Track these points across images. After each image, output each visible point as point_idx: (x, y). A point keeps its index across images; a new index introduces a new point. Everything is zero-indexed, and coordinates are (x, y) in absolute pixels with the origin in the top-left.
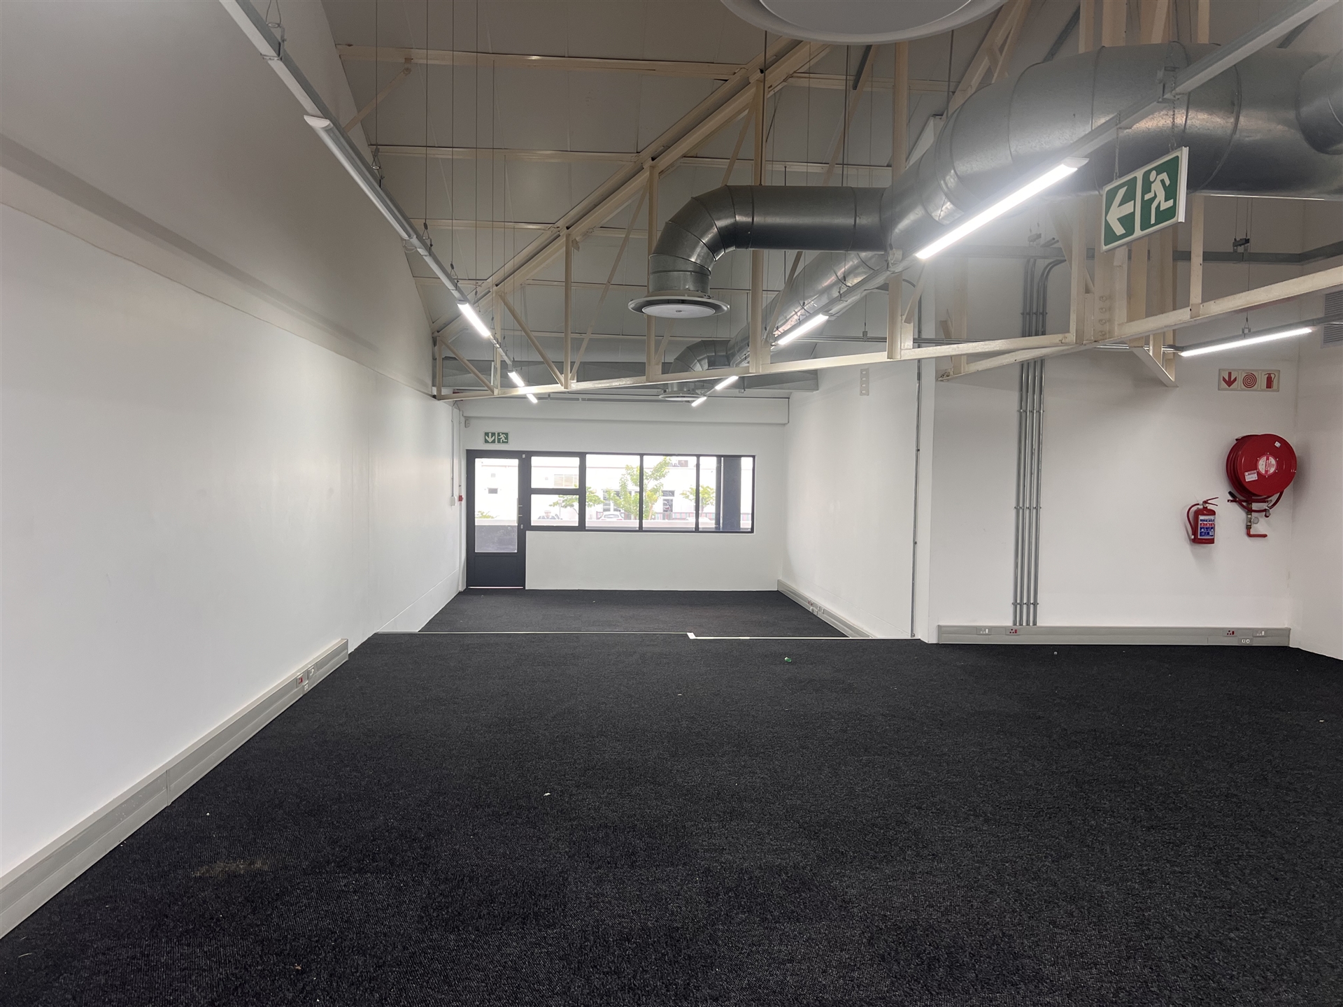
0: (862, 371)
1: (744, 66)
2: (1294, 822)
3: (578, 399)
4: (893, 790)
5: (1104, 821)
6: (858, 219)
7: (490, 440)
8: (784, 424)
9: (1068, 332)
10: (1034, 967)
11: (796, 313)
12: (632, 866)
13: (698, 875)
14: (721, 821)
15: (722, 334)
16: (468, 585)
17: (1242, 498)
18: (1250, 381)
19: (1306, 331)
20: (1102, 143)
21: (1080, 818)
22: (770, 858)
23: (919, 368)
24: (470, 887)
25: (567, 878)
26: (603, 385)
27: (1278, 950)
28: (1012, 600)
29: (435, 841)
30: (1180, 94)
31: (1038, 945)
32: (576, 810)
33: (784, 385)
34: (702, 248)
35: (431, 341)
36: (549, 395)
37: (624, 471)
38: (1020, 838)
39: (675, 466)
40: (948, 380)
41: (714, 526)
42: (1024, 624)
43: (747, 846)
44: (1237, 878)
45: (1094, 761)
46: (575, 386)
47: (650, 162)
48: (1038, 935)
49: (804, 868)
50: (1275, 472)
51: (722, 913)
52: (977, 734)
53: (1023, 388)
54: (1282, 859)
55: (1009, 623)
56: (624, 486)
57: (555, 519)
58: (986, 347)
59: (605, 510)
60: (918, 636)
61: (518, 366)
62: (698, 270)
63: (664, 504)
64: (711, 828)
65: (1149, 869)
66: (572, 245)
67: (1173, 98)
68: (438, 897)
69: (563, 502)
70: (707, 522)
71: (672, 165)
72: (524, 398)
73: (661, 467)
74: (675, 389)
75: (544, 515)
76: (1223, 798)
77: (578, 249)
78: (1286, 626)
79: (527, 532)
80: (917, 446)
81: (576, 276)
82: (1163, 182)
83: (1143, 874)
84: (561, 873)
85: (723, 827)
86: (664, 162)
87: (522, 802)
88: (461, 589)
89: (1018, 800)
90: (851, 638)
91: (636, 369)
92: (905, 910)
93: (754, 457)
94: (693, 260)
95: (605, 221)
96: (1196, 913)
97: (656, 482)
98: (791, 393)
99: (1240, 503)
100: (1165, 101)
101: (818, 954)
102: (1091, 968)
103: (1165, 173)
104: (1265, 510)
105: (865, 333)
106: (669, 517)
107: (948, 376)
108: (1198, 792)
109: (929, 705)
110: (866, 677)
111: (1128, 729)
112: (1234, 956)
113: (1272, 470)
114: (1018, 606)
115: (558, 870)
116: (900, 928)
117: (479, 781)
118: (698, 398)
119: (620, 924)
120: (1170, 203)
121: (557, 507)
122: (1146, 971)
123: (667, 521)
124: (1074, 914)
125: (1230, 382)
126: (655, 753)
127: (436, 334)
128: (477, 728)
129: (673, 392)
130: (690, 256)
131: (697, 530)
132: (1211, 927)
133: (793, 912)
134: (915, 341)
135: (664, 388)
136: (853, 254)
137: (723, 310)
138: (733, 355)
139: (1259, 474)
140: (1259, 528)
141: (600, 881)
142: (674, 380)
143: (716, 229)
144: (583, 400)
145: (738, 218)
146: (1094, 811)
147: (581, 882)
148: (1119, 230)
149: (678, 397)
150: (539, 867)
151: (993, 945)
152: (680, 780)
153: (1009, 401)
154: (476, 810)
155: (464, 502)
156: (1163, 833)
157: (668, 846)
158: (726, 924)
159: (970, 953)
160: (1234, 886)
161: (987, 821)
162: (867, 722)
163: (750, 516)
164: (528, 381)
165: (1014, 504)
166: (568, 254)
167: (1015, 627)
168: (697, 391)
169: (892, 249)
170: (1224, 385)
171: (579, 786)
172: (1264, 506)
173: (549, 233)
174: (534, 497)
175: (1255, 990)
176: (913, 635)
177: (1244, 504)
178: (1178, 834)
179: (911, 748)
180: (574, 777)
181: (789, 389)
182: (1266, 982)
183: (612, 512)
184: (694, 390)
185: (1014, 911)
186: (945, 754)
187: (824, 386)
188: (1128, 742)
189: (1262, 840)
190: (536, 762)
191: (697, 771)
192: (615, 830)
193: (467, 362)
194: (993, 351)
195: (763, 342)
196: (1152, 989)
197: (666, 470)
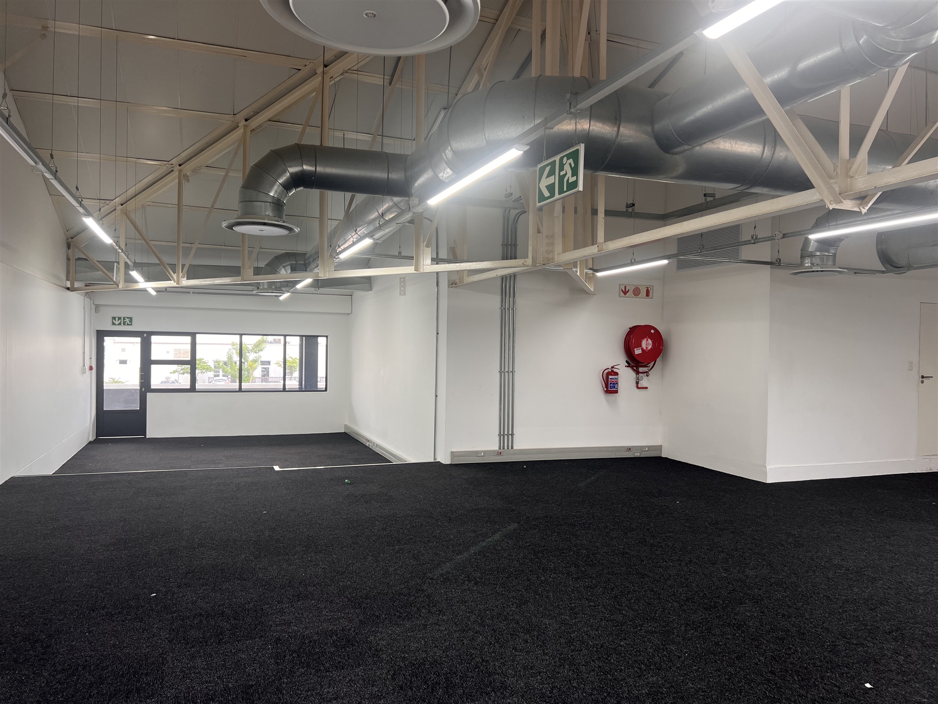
0: (400, 278)
1: (312, 61)
2: (660, 567)
3: (189, 293)
4: (415, 568)
5: (550, 577)
6: (390, 174)
7: (117, 322)
8: (349, 314)
9: (528, 258)
10: (501, 680)
11: (352, 236)
12: (219, 643)
13: (271, 643)
14: (291, 602)
15: (300, 248)
16: (98, 434)
17: (633, 365)
18: (637, 292)
19: (665, 262)
20: (537, 137)
21: (535, 576)
22: (325, 625)
23: (437, 278)
24: (83, 674)
25: (166, 658)
26: (208, 282)
27: (648, 650)
28: (498, 433)
29: (55, 640)
30: (579, 110)
31: (504, 665)
32: (176, 604)
33: (348, 286)
34: (279, 186)
35: (65, 246)
36: (166, 289)
37: (230, 347)
38: (497, 593)
39: (271, 343)
40: (456, 287)
41: (298, 387)
42: (506, 448)
43: (309, 618)
44: (626, 606)
45: (545, 537)
46: (185, 282)
47: (244, 122)
48: (505, 658)
49: (349, 630)
50: (651, 349)
51: (287, 670)
52: (473, 524)
53: (503, 293)
54: (653, 591)
55: (496, 448)
56: (230, 358)
57: (174, 383)
58: (477, 266)
59: (215, 376)
60: (438, 460)
61: (137, 266)
62: (275, 202)
63: (262, 371)
64: (282, 608)
65: (575, 606)
66: (183, 179)
67: (575, 112)
68: (55, 684)
69: (181, 370)
70: (293, 383)
71: (260, 126)
72: (144, 291)
73: (260, 344)
74: (266, 287)
75: (165, 380)
76: (621, 555)
77: (188, 181)
78: (659, 444)
79: (148, 394)
80: (437, 331)
81: (185, 201)
82: (570, 164)
83: (572, 609)
84: (161, 654)
85: (291, 607)
86: (254, 123)
87: (132, 603)
88: (91, 439)
89: (497, 567)
90: (394, 463)
91: (234, 271)
92: (418, 651)
93: (327, 337)
94: (272, 194)
95: (211, 161)
96: (601, 631)
97: (256, 355)
98: (353, 292)
99: (632, 367)
100: (571, 113)
101: (355, 691)
102: (537, 676)
103: (571, 159)
104: (646, 372)
105: (400, 253)
106: (266, 381)
107: (456, 284)
108: (607, 552)
109: (443, 506)
110: (401, 490)
111: (567, 515)
112: (622, 657)
113: (650, 347)
114: (502, 437)
115: (159, 652)
116: (414, 664)
117: (96, 589)
118: (284, 293)
119: (206, 688)
120: (574, 178)
121: (176, 374)
122: (570, 673)
123: (264, 383)
124: (528, 641)
125: (625, 293)
126: (243, 556)
127: (70, 240)
128: (97, 548)
129: (264, 289)
130: (269, 192)
131: (284, 390)
132: (610, 639)
133: (339, 662)
134: (433, 260)
135: (258, 286)
136: (388, 198)
137: (295, 231)
138: (309, 264)
139: (642, 349)
140: (643, 383)
141: (193, 657)
142: (264, 280)
143: (288, 174)
144: (193, 293)
145: (305, 167)
146: (544, 571)
147: (177, 660)
148: (546, 194)
149: (268, 292)
150: (143, 652)
151: (476, 668)
152: (261, 575)
153: (494, 302)
154: (92, 612)
155: (94, 371)
156: (585, 581)
157: (249, 625)
158: (289, 677)
159: (460, 676)
160: (625, 611)
161: (476, 583)
162: (400, 522)
163: (324, 379)
164: (149, 279)
165: (499, 370)
166: (180, 184)
167: (500, 451)
168: (283, 289)
169: (412, 196)
170: (622, 294)
171: (181, 586)
172: (645, 369)
173: (165, 168)
174: (153, 367)
175: (634, 677)
176: (435, 459)
177: (635, 368)
178: (594, 581)
179: (429, 538)
180: (177, 580)
181: (351, 289)
182: (640, 671)
183: (221, 377)
184: (280, 288)
185: (491, 643)
186: (452, 540)
187: (376, 288)
188: (566, 523)
189: (642, 580)
190: (146, 571)
191: (275, 567)
192: (208, 617)
193: (97, 263)
194: (481, 269)
195: (328, 256)
196: (574, 685)
197: (264, 345)
